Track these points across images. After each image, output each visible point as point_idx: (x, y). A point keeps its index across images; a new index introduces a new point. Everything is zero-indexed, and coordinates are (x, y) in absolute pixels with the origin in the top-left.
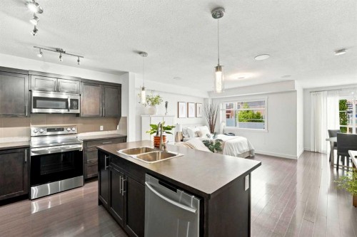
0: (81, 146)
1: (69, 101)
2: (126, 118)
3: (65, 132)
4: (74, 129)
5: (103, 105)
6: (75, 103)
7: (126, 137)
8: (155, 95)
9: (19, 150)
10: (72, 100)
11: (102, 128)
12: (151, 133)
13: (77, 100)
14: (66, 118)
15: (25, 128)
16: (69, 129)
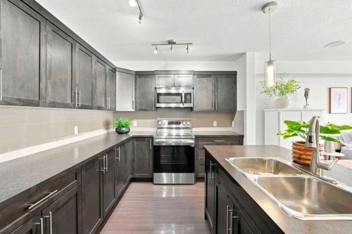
0: (192, 141)
1: (183, 95)
2: (242, 112)
3: (181, 126)
4: (188, 123)
5: (216, 97)
6: (188, 97)
7: (242, 137)
8: (286, 81)
9: (147, 139)
10: (186, 94)
11: (215, 123)
12: (286, 137)
13: (190, 94)
14: (183, 113)
15: (154, 120)
16: (184, 123)
